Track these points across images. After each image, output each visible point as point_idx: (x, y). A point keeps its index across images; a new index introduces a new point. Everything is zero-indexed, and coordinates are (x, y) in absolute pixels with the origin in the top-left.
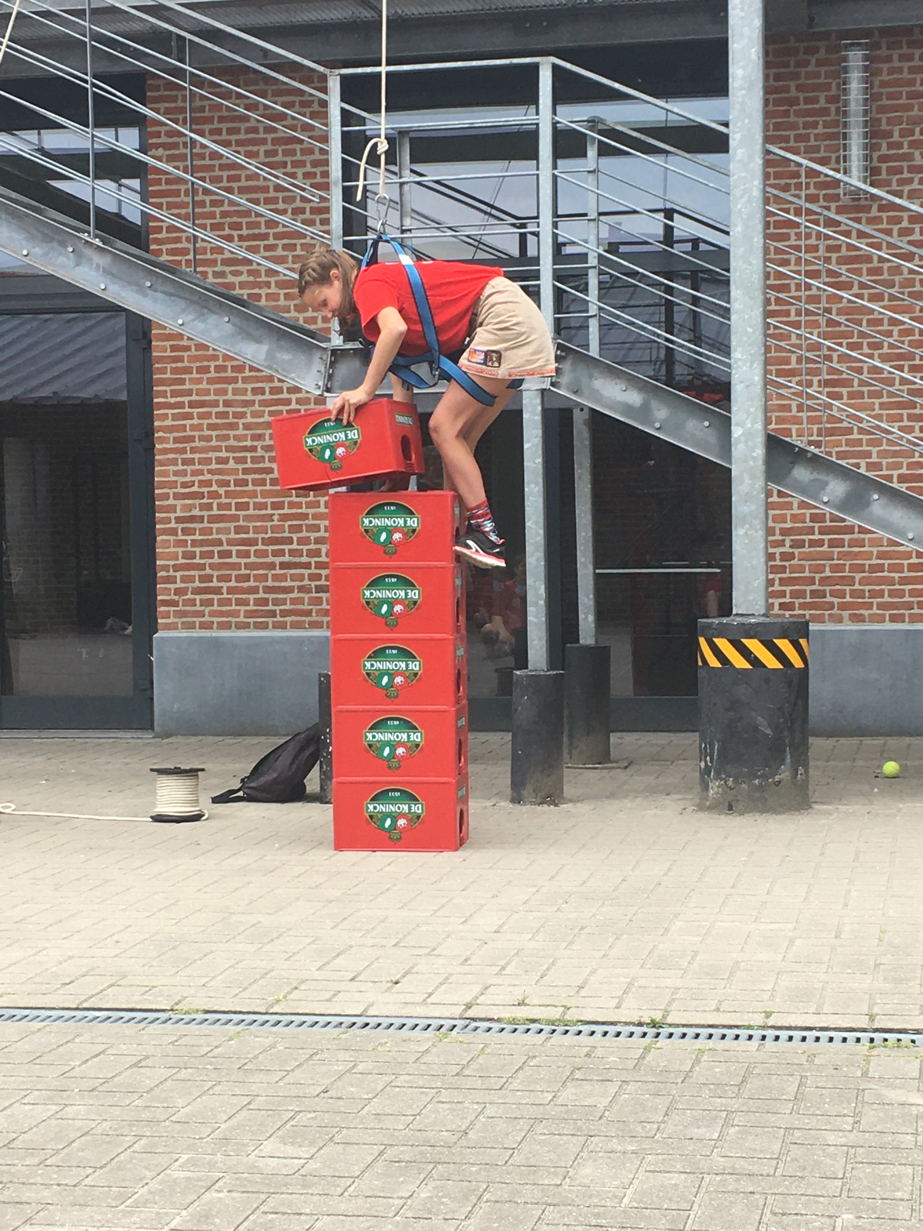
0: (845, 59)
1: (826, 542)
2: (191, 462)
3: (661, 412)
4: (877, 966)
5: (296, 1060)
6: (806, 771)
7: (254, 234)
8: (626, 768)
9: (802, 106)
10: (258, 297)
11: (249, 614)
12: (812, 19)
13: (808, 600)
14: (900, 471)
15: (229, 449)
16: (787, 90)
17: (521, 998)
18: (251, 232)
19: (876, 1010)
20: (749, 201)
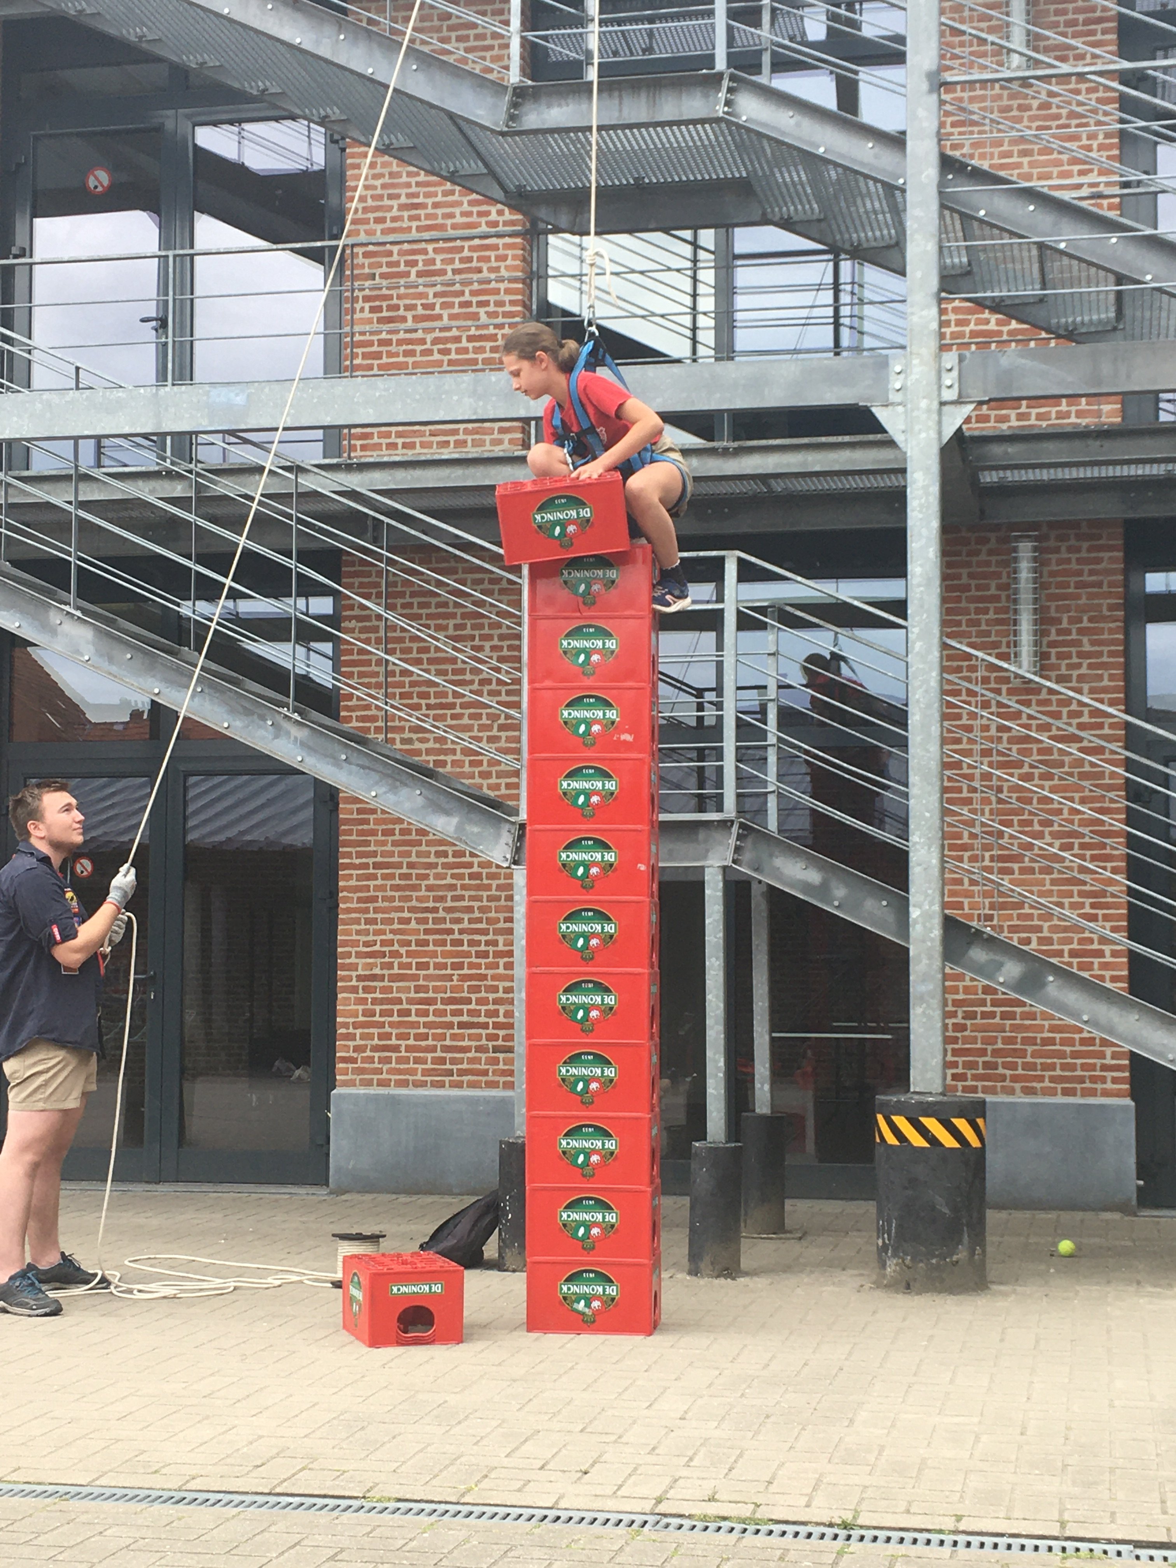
0: (1015, 549)
1: (998, 1014)
2: (374, 921)
3: (840, 892)
4: (1065, 1466)
5: (491, 1556)
6: (984, 1251)
7: (441, 703)
8: (800, 1238)
9: (973, 593)
10: (443, 764)
11: (425, 1073)
12: (982, 512)
13: (981, 1071)
14: (1071, 946)
15: (411, 910)
16: (958, 577)
17: (710, 1493)
18: (438, 701)
19: (1066, 1516)
20: (926, 691)
